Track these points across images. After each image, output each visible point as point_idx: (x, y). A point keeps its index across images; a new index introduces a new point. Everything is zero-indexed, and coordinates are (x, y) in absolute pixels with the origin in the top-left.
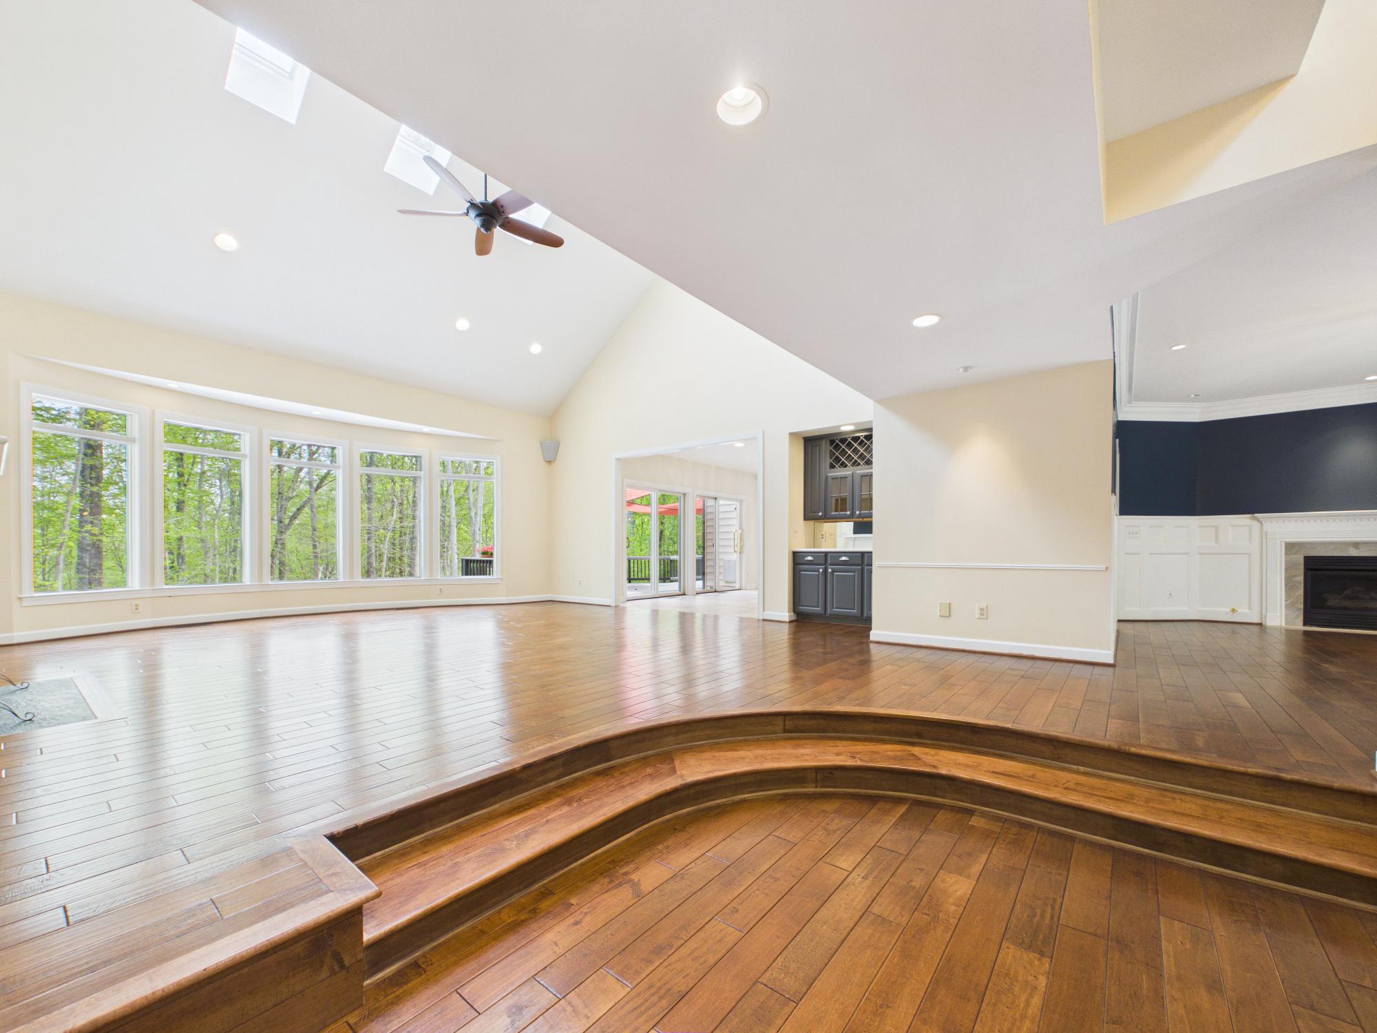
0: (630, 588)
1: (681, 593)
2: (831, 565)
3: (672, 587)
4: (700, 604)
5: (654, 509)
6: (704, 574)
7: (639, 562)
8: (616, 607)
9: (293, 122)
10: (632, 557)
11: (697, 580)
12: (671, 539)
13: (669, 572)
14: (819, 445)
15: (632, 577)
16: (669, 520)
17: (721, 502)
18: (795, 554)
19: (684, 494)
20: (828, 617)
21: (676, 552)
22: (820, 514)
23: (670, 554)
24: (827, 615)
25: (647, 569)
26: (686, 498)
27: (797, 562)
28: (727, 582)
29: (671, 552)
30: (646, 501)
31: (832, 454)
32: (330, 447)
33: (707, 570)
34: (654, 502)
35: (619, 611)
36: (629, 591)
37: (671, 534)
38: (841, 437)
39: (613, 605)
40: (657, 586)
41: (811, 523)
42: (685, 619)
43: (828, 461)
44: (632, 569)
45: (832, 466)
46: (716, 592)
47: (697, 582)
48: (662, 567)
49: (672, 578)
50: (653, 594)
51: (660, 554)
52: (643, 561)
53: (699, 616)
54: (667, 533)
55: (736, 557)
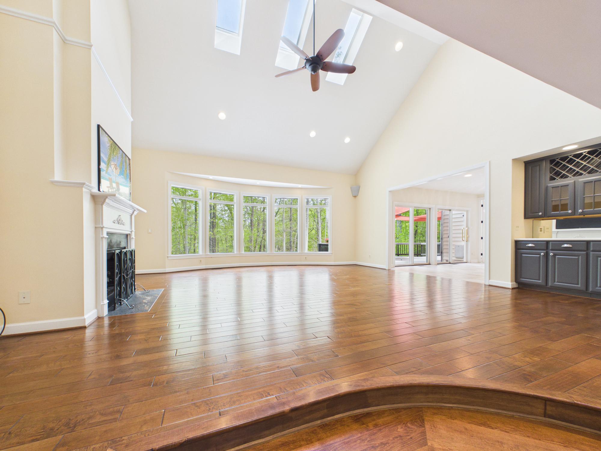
0: (397, 259)
1: (428, 263)
2: (552, 250)
3: (422, 259)
4: (440, 271)
5: (411, 218)
6: (442, 253)
7: (404, 246)
8: (388, 270)
9: (239, 54)
10: (400, 243)
11: (438, 255)
12: (421, 234)
13: (420, 251)
14: (539, 165)
15: (399, 253)
16: (420, 224)
17: (454, 212)
18: (517, 242)
19: (430, 209)
20: (549, 288)
21: (425, 241)
22: (540, 214)
23: (421, 242)
24: (548, 286)
25: (408, 249)
26: (431, 211)
27: (519, 247)
28: (457, 258)
29: (421, 241)
30: (407, 213)
31: (552, 170)
32: (263, 197)
33: (444, 251)
34: (412, 214)
35: (390, 273)
36: (396, 260)
37: (421, 232)
38: (561, 156)
39: (387, 268)
40: (413, 258)
41: (530, 221)
42: (430, 280)
43: (548, 175)
44: (399, 250)
45: (552, 179)
46: (450, 263)
47: (438, 256)
48: (416, 248)
49: (422, 254)
50: (410, 263)
51: (415, 242)
52: (406, 245)
53: (439, 279)
54: (419, 231)
55: (464, 243)
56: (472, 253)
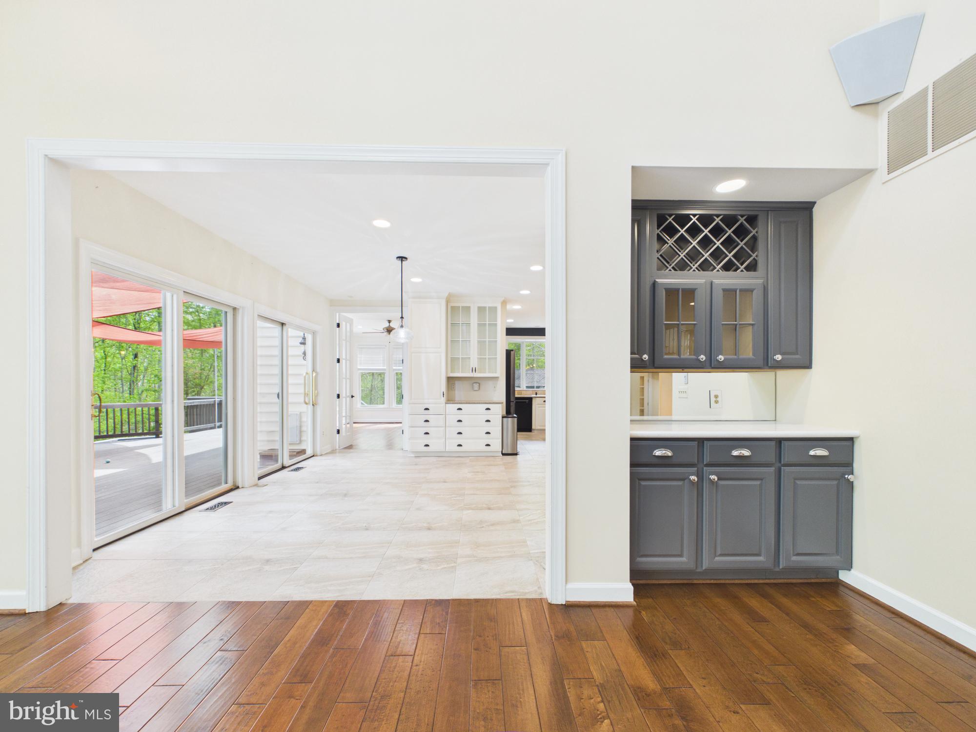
2: (709, 465)
14: (640, 221)
22: (644, 357)
24: (698, 571)
27: (636, 459)
31: (660, 243)
38: (677, 213)
43: (654, 254)
45: (661, 266)
55: (307, 409)
56: (323, 432)
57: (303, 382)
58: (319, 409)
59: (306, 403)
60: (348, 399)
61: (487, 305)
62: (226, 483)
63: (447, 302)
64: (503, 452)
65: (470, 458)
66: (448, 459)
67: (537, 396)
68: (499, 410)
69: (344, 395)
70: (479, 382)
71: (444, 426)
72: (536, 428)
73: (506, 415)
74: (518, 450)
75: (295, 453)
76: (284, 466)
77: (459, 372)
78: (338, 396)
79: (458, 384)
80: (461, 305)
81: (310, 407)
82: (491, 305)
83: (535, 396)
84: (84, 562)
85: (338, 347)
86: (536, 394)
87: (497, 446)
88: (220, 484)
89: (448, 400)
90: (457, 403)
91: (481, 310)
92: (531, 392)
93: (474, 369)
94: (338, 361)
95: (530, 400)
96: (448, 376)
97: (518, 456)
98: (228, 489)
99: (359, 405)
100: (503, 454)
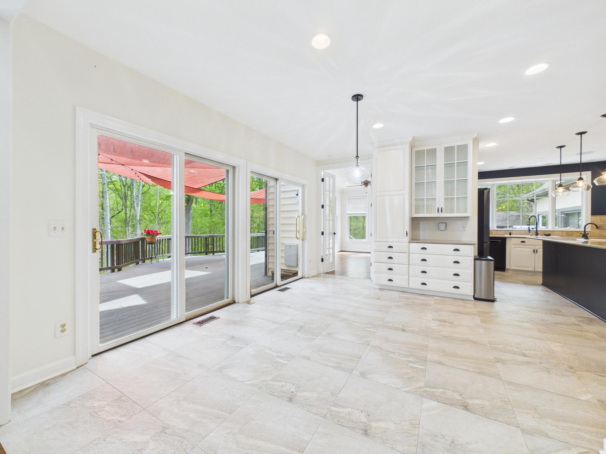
17: (282, 184)
55: (299, 242)
56: (310, 260)
57: (295, 222)
58: (306, 243)
59: (298, 239)
60: (331, 236)
61: (456, 144)
62: (228, 298)
63: (412, 147)
64: (475, 297)
65: (436, 298)
66: (411, 296)
67: (512, 236)
68: (471, 251)
69: (328, 233)
70: (445, 222)
71: (408, 264)
72: (511, 268)
73: (478, 257)
74: (496, 296)
75: (292, 274)
76: (277, 285)
77: (424, 213)
78: (323, 233)
79: (422, 224)
80: (425, 148)
81: (301, 241)
82: (460, 144)
83: (508, 236)
84: (77, 368)
85: (322, 196)
86: (510, 234)
87: (467, 289)
88: (223, 298)
89: (413, 239)
90: (422, 243)
91: (449, 150)
92: (504, 232)
93: (440, 209)
94: (323, 207)
95: (504, 240)
96: (413, 216)
97: (495, 303)
98: (227, 303)
99: (348, 239)
100: (475, 299)
